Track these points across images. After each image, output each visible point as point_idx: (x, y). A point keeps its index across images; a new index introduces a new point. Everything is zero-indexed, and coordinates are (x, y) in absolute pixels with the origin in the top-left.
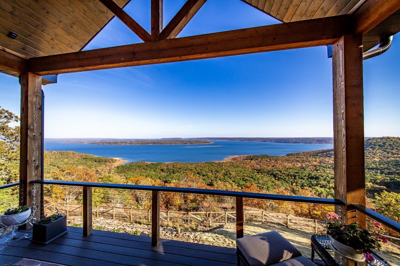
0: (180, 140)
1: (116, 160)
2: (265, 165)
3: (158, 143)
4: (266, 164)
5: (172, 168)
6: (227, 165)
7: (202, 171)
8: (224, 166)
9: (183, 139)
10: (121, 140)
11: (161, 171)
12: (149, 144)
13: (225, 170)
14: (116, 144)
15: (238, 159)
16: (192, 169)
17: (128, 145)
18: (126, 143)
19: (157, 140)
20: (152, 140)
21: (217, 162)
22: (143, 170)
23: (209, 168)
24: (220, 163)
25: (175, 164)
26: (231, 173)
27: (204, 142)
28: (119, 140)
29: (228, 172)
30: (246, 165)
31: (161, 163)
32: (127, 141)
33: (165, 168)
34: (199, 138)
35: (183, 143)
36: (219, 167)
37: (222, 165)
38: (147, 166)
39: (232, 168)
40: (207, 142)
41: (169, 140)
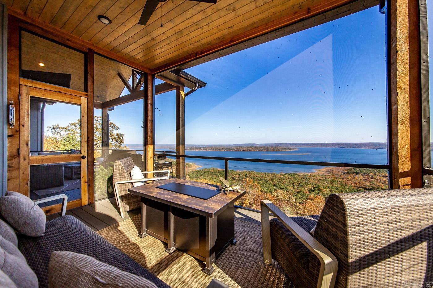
0: (255, 146)
1: (191, 165)
3: (230, 149)
6: (316, 178)
7: (280, 183)
8: (311, 180)
9: (257, 145)
10: (195, 145)
11: (233, 179)
12: (221, 150)
13: (312, 185)
14: (192, 150)
15: (334, 172)
16: (267, 180)
17: (202, 150)
18: (200, 148)
19: (229, 146)
20: (224, 146)
21: (302, 174)
22: (215, 177)
23: (289, 181)
24: (306, 175)
25: (248, 173)
26: (321, 189)
27: (285, 149)
29: (317, 188)
30: (347, 180)
31: (233, 171)
32: (200, 147)
33: (237, 176)
34: (278, 144)
35: (258, 149)
36: (305, 180)
37: (309, 179)
38: (219, 173)
39: (324, 183)
40: (288, 149)
41: (242, 146)
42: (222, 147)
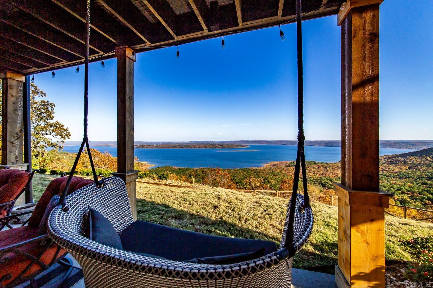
0: (211, 143)
1: (142, 164)
2: (311, 172)
3: (186, 147)
4: (313, 172)
5: (201, 174)
6: (265, 172)
7: (235, 178)
8: (261, 173)
9: (213, 142)
10: (147, 143)
12: (176, 147)
13: (262, 177)
14: (142, 147)
15: (279, 165)
17: (155, 148)
18: (152, 146)
19: (185, 143)
20: (179, 143)
21: (254, 168)
23: (243, 175)
24: (257, 169)
25: (205, 170)
26: (270, 180)
27: (238, 146)
28: (145, 143)
29: (266, 180)
30: (289, 172)
31: (189, 169)
32: (153, 144)
33: (194, 173)
34: (232, 141)
35: (214, 146)
36: (256, 174)
37: (259, 172)
38: (174, 171)
39: (271, 176)
40: (241, 146)
41: (198, 143)
42: (177, 145)
